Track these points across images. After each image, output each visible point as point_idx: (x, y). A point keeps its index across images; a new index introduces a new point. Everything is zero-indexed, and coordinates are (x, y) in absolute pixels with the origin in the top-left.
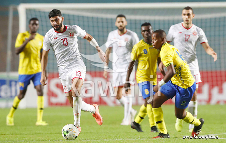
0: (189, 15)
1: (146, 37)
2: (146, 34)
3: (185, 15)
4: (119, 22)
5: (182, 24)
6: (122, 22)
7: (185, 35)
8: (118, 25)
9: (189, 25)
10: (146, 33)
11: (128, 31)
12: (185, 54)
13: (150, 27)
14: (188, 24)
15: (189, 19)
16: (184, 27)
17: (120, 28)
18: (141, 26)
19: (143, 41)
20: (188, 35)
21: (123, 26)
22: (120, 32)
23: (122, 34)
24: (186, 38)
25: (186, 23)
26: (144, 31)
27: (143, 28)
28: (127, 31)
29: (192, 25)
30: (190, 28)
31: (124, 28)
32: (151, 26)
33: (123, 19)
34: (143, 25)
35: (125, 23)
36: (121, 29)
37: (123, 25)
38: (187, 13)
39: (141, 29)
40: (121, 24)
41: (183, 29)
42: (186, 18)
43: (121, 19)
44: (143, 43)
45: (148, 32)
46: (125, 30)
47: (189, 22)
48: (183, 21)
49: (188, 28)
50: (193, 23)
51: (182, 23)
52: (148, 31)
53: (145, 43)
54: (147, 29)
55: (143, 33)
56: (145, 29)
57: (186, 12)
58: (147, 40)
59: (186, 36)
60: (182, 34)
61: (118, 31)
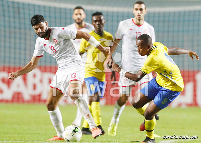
0: (141, 10)
1: (98, 28)
2: (97, 25)
3: (137, 9)
4: (77, 14)
5: (133, 20)
6: (80, 14)
7: (136, 32)
8: (75, 17)
9: (141, 21)
10: (97, 23)
11: (87, 24)
12: (135, 54)
13: (102, 17)
14: (139, 20)
15: (141, 15)
16: (135, 24)
17: (77, 21)
18: (92, 16)
19: (93, 32)
20: (139, 33)
21: (82, 19)
22: (77, 26)
23: (80, 28)
24: (137, 36)
25: (138, 18)
26: (96, 21)
27: (95, 18)
28: (85, 25)
29: (144, 22)
30: (142, 25)
31: (82, 21)
32: (103, 15)
33: (82, 11)
34: (94, 15)
35: (83, 16)
36: (79, 22)
37: (81, 17)
38: (139, 8)
39: (92, 19)
40: (79, 16)
41: (133, 26)
42: (139, 13)
43: (79, 11)
44: (94, 34)
45: (99, 23)
46: (83, 23)
47: (141, 18)
48: (134, 16)
49: (139, 25)
50: (144, 20)
51: (133, 18)
52: (100, 21)
53: (95, 34)
54: (99, 19)
55: (94, 23)
56: (96, 19)
57: (138, 6)
58: (98, 31)
59: (137, 34)
60: (132, 31)
61: (76, 25)
